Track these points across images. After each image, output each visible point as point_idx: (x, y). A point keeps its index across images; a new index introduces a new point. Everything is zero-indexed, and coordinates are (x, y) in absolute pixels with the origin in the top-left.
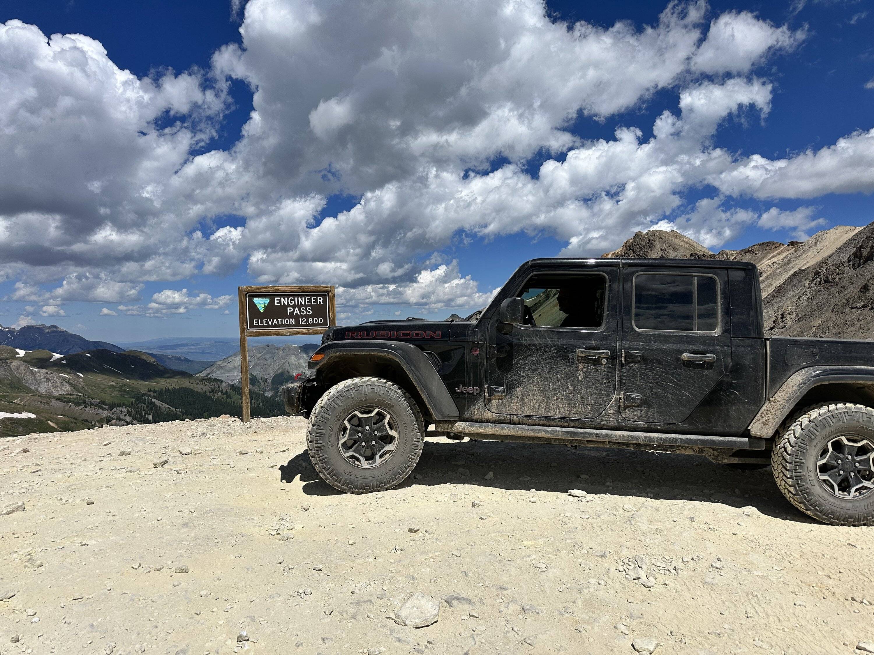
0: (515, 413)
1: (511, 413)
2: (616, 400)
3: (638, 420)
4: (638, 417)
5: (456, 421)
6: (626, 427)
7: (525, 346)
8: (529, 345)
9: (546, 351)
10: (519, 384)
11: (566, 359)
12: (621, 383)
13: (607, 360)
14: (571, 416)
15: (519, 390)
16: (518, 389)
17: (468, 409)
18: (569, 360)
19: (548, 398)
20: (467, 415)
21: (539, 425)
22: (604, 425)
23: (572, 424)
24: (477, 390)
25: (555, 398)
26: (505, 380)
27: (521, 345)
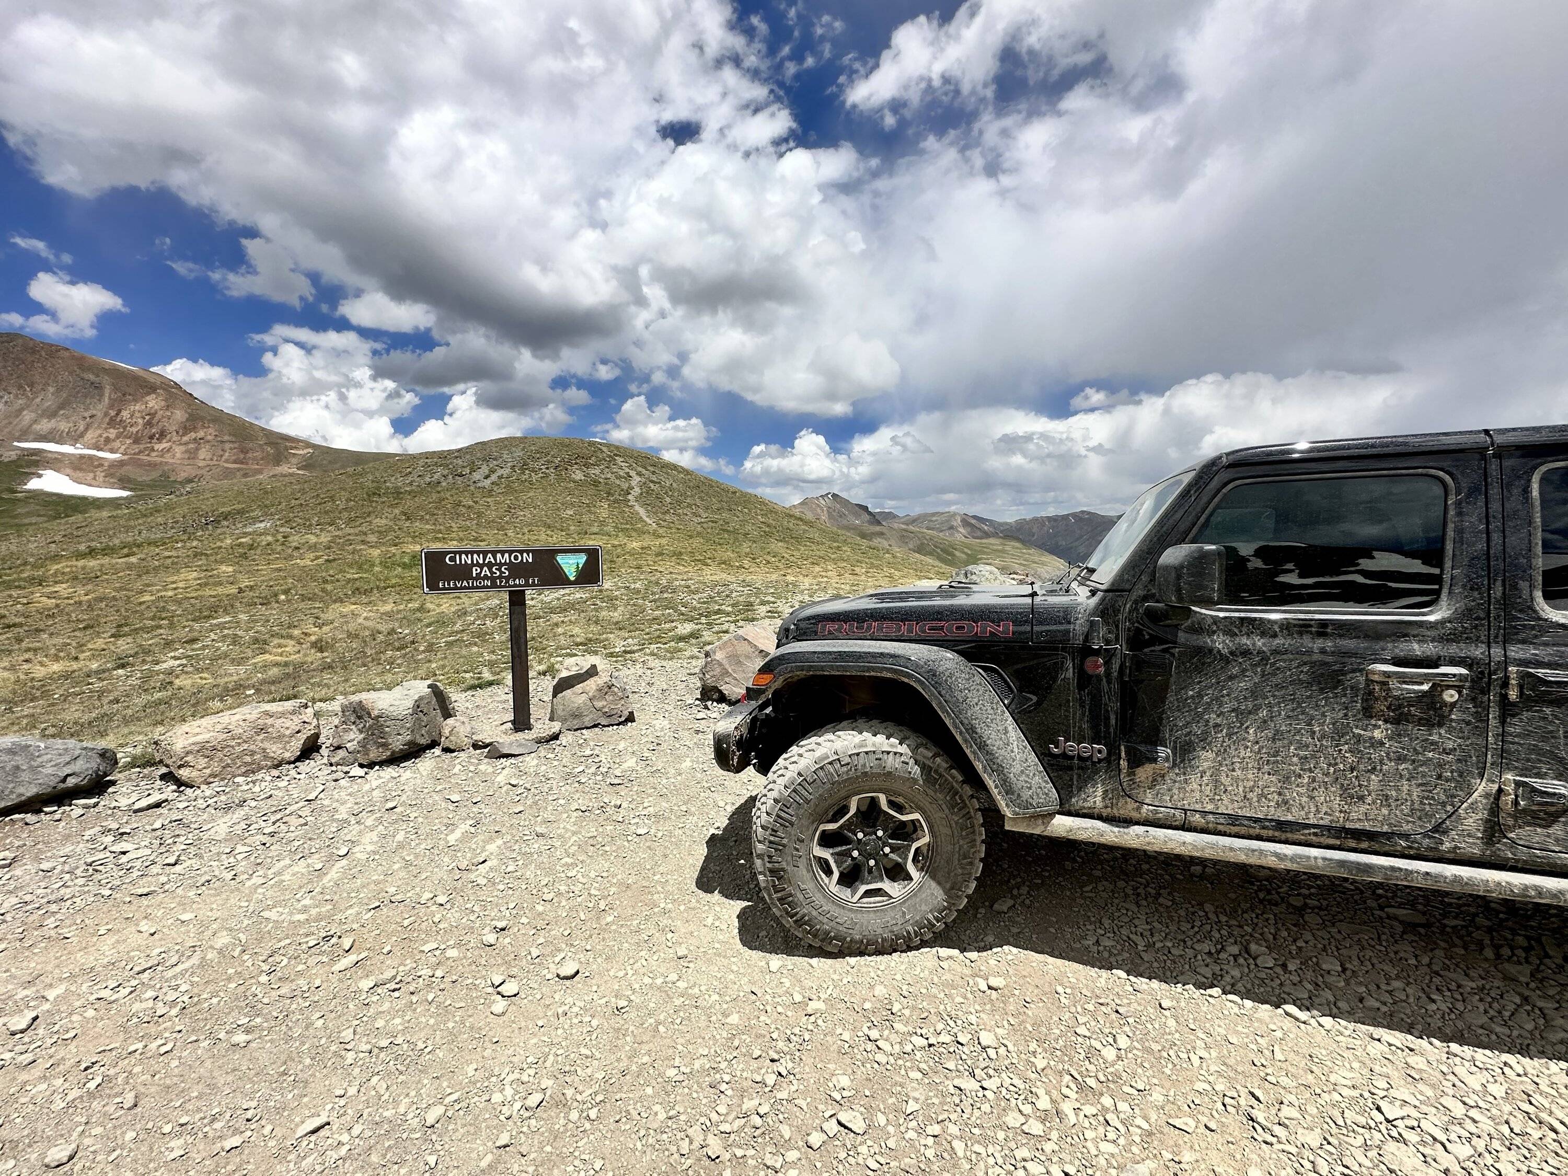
0: (1198, 807)
1: (1187, 807)
2: (1487, 795)
3: (1557, 849)
4: (1557, 840)
5: (1051, 815)
6: (1517, 861)
7: (1221, 655)
8: (1232, 653)
9: (1278, 669)
10: (1204, 739)
11: (1336, 688)
12: (1503, 753)
13: (1460, 693)
14: (1349, 825)
15: (1206, 758)
16: (1204, 754)
17: (1080, 789)
18: (1344, 689)
19: (1287, 779)
20: (1076, 802)
21: (1259, 838)
22: (1449, 852)
23: (1352, 843)
24: (1100, 751)
25: (1306, 781)
26: (1171, 730)
27: (1211, 651)
